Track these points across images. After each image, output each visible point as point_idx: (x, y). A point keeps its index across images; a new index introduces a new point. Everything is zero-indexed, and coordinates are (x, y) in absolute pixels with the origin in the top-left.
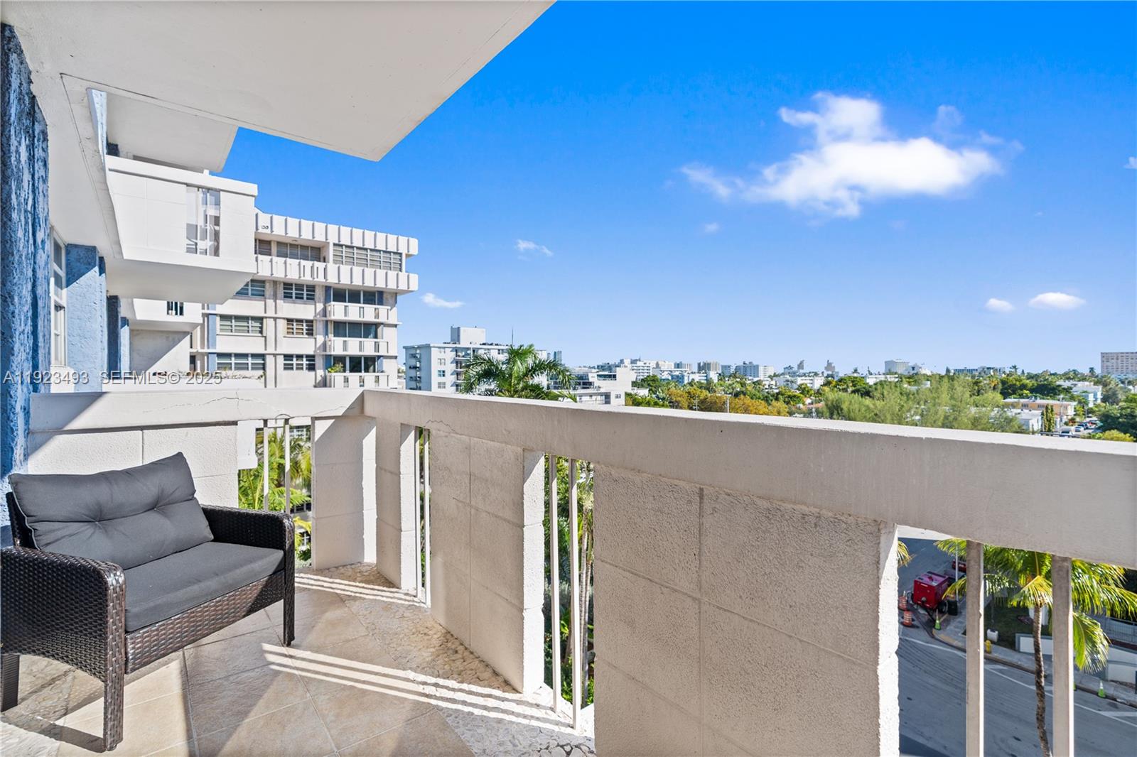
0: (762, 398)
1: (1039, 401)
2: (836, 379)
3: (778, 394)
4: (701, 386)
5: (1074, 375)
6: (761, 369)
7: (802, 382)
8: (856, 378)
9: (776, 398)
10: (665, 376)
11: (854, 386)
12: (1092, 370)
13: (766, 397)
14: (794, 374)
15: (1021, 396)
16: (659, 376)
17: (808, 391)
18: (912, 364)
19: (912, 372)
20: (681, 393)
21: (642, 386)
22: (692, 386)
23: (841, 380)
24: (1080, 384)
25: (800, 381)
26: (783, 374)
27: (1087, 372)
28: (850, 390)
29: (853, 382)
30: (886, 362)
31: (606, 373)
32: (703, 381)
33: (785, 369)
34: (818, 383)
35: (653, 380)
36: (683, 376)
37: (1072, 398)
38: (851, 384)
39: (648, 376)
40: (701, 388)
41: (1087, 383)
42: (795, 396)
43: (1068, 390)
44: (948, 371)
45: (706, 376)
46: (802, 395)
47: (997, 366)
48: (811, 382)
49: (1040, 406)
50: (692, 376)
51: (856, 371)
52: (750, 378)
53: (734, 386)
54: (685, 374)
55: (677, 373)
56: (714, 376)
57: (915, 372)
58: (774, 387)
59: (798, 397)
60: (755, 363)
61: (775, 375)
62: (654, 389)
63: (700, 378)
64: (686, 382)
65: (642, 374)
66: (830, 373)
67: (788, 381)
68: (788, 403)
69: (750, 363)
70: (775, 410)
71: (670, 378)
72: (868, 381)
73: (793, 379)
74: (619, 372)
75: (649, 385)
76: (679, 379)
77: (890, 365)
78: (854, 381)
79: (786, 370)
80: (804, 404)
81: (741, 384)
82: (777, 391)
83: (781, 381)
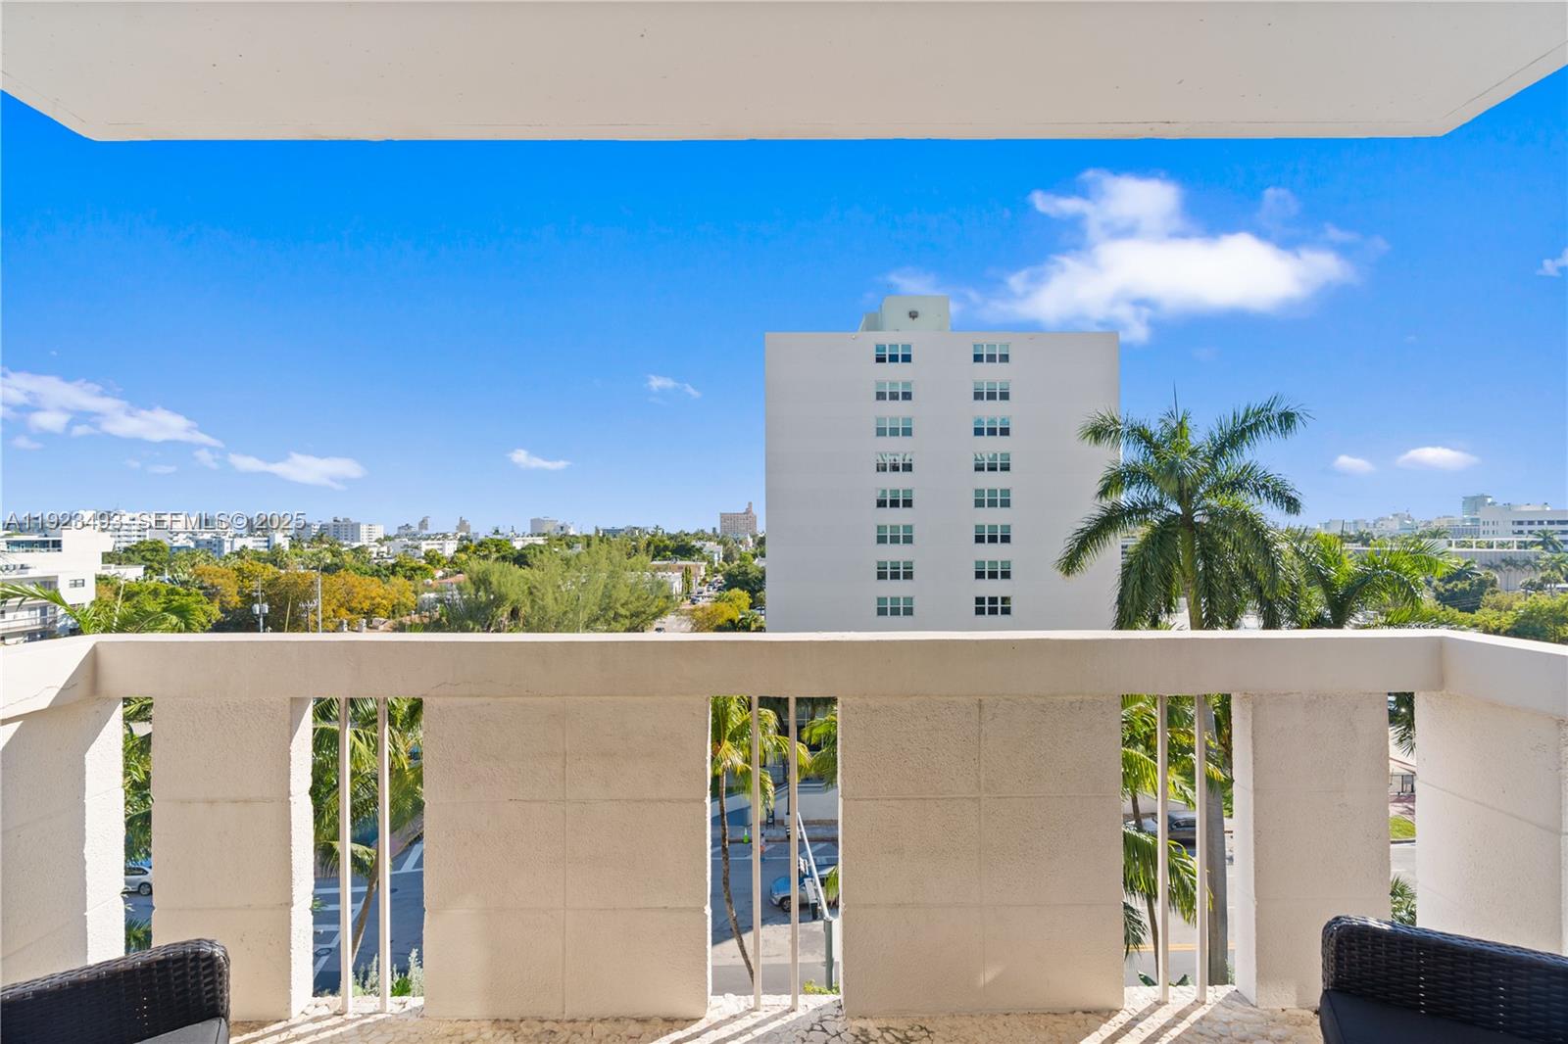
0: (370, 573)
1: (679, 563)
2: (475, 543)
3: (394, 566)
4: (258, 557)
5: (700, 536)
6: (364, 529)
7: (430, 547)
8: (500, 541)
9: (393, 570)
10: (181, 541)
11: (498, 551)
12: (714, 529)
13: (377, 571)
14: (413, 537)
15: (665, 558)
16: (167, 542)
17: (439, 561)
18: (560, 523)
19: (561, 533)
20: (224, 570)
21: (129, 561)
22: (243, 558)
23: (481, 544)
24: (708, 544)
25: (425, 546)
26: (398, 536)
27: (710, 532)
28: (494, 556)
29: (496, 546)
30: (532, 521)
31: (35, 537)
32: (261, 550)
33: (399, 528)
34: (450, 548)
35: (153, 550)
36: (221, 542)
37: (704, 559)
38: (494, 550)
39: (141, 543)
40: (259, 560)
41: (712, 543)
42: (420, 568)
43: (699, 550)
44: (597, 531)
45: (268, 541)
46: (430, 566)
47: (642, 526)
48: (440, 547)
49: (680, 568)
50: (239, 544)
51: (497, 532)
52: (345, 543)
53: (321, 556)
54: (226, 538)
55: (207, 536)
56: (281, 539)
57: (564, 532)
58: (385, 556)
59: (425, 569)
60: (353, 520)
61: (387, 538)
62: (156, 565)
63: (255, 544)
64: (227, 551)
65: (126, 539)
66: (464, 534)
67: (407, 546)
68: (410, 578)
69: (345, 520)
70: (395, 589)
71: (192, 545)
72: (515, 544)
73: (416, 543)
74: (67, 537)
75: (143, 557)
76: (215, 546)
77: (535, 522)
78: (498, 545)
79: (403, 531)
80: (433, 578)
81: (332, 552)
82: (392, 561)
83: (396, 547)
